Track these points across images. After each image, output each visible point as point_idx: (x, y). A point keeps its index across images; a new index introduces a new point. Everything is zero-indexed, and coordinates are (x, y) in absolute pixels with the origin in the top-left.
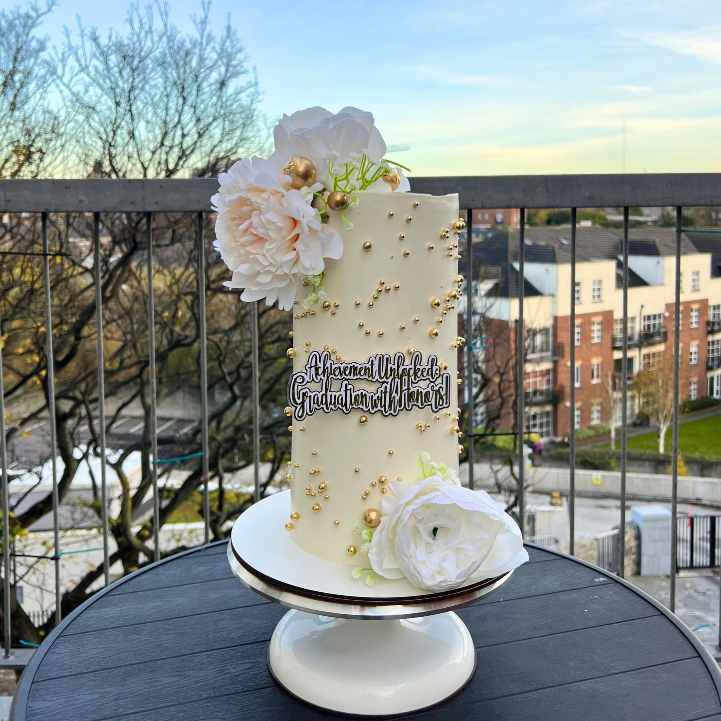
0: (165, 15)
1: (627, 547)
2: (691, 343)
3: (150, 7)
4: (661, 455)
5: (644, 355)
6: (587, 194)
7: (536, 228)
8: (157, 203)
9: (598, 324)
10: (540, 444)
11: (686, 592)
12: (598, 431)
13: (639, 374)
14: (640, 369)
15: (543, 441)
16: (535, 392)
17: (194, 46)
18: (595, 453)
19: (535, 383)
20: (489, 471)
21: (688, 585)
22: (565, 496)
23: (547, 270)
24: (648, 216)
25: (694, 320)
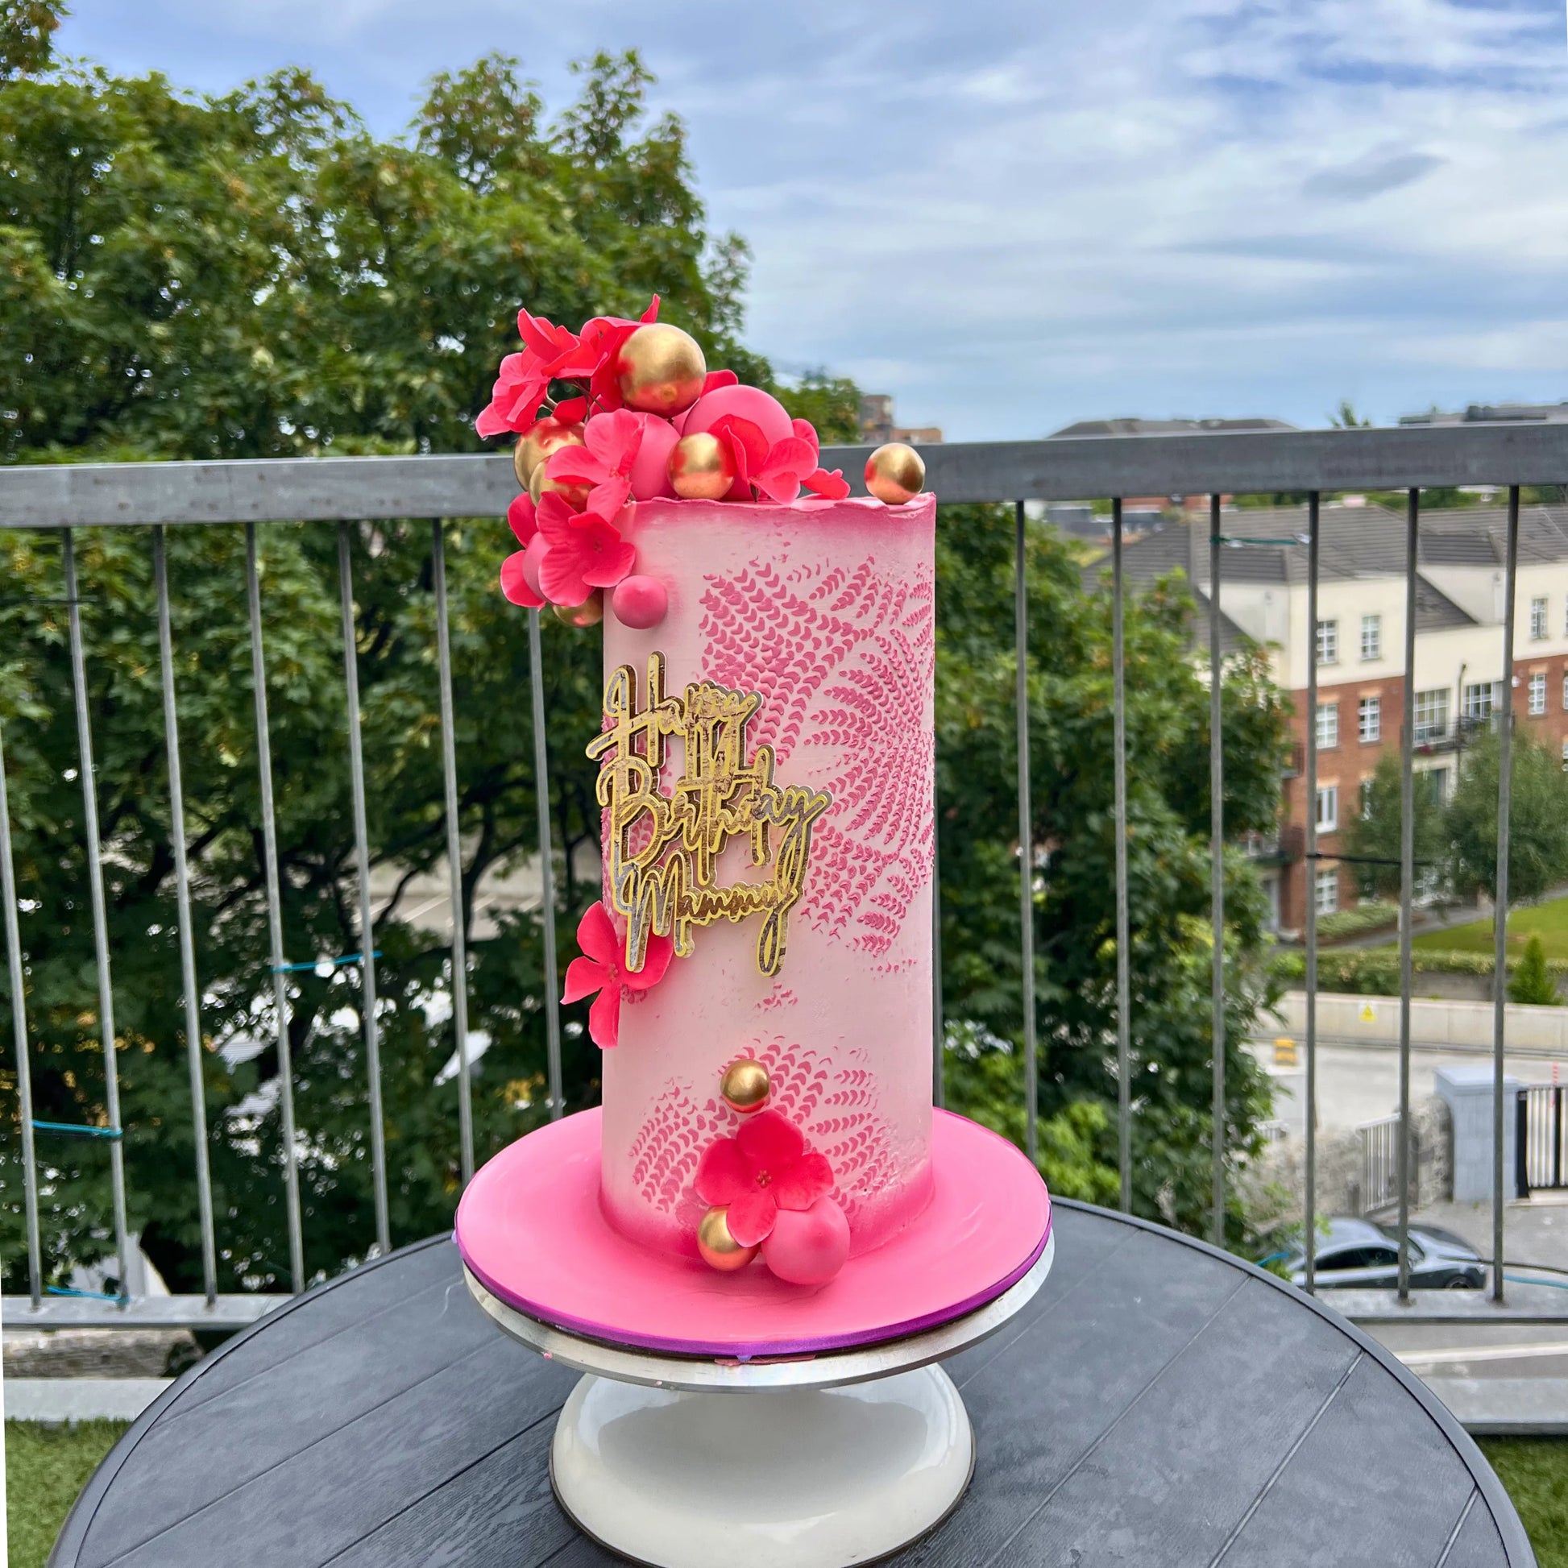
1: (1424, 1147)
11: (1542, 1236)
12: (1371, 918)
22: (1301, 1045)
23: (1268, 597)
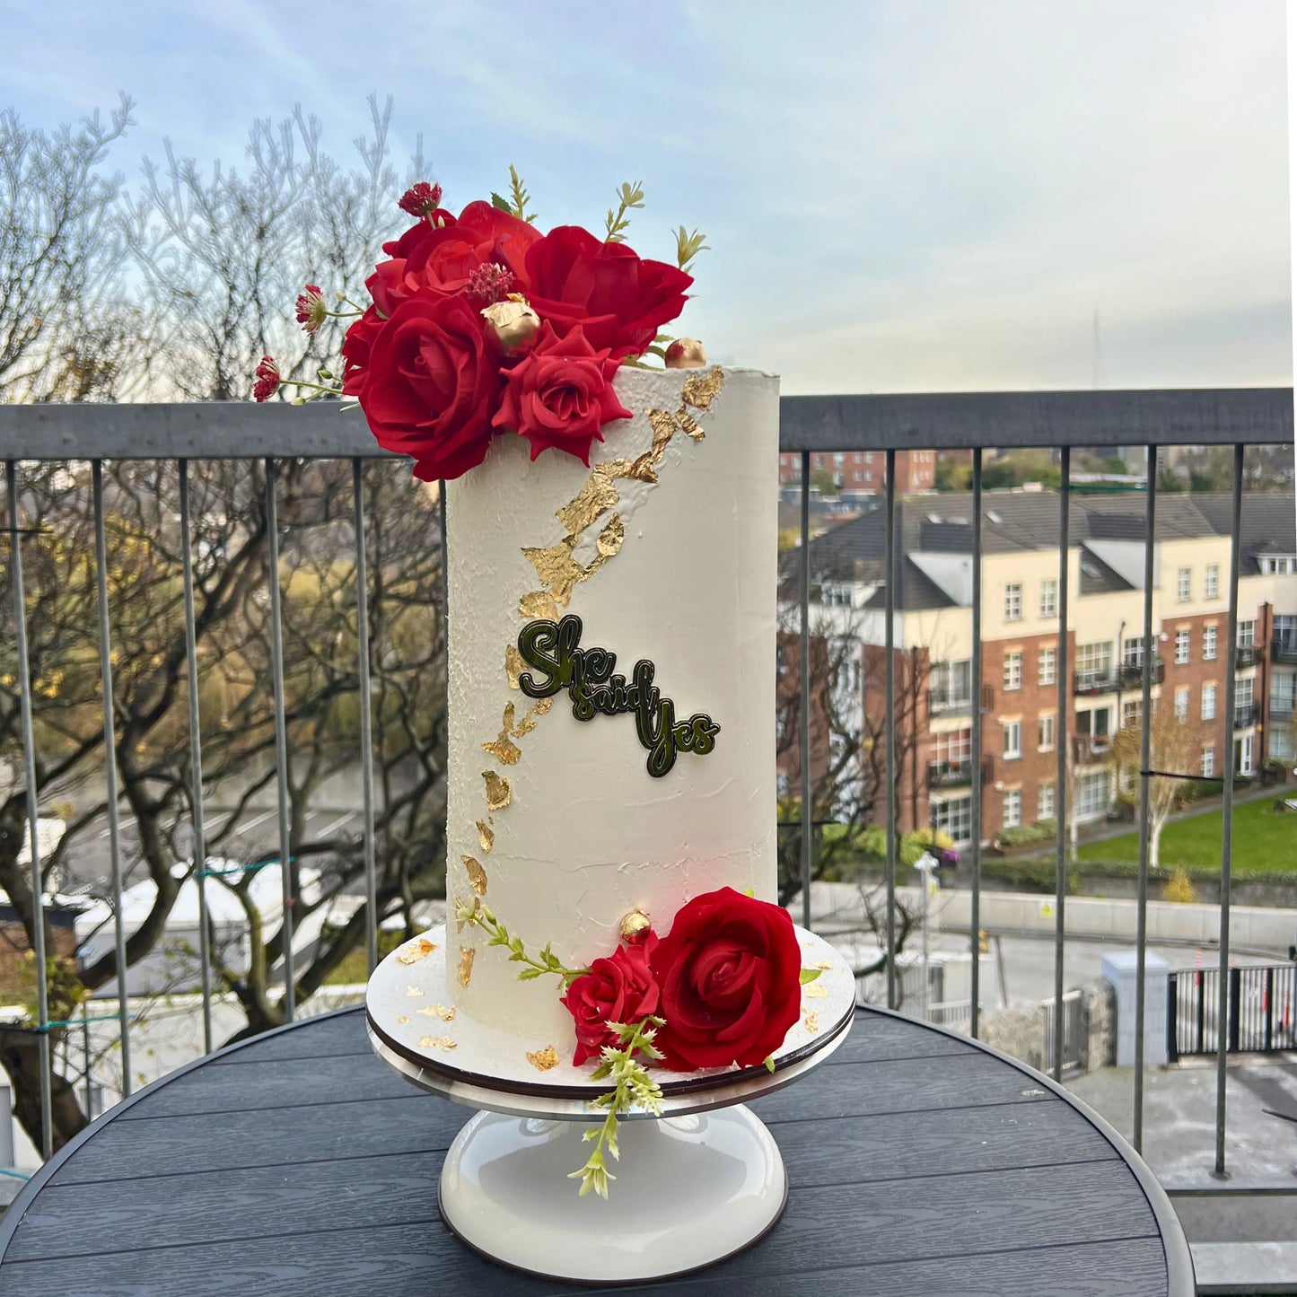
0: (312, 139)
1: (1094, 1020)
2: (1204, 685)
3: (286, 127)
4: (1152, 868)
5: (1126, 705)
6: (906, 427)
7: (948, 495)
8: (191, 443)
9: (1050, 653)
10: (953, 852)
11: (1190, 1094)
12: (1049, 831)
13: (1117, 737)
14: (1119, 728)
15: (960, 846)
16: (945, 767)
17: (362, 191)
18: (1043, 866)
19: (946, 751)
20: (858, 895)
21: (1194, 1081)
22: (993, 936)
24: (1135, 474)
25: (1209, 646)
